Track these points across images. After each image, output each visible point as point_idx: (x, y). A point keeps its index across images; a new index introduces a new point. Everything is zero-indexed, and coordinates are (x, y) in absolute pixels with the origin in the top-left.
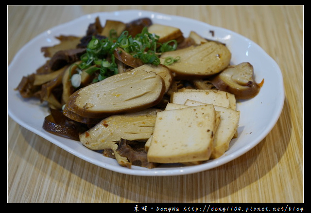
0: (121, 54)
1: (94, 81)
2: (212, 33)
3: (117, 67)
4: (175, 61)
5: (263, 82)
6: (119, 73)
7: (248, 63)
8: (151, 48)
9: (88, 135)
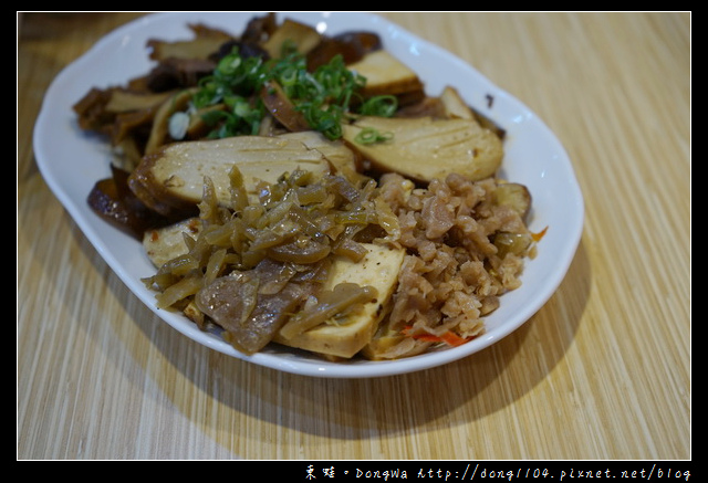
0: (274, 94)
1: (212, 135)
2: (490, 99)
3: (261, 120)
4: (380, 140)
5: (543, 233)
6: (258, 134)
7: (525, 188)
8: (339, 102)
9: (155, 238)
